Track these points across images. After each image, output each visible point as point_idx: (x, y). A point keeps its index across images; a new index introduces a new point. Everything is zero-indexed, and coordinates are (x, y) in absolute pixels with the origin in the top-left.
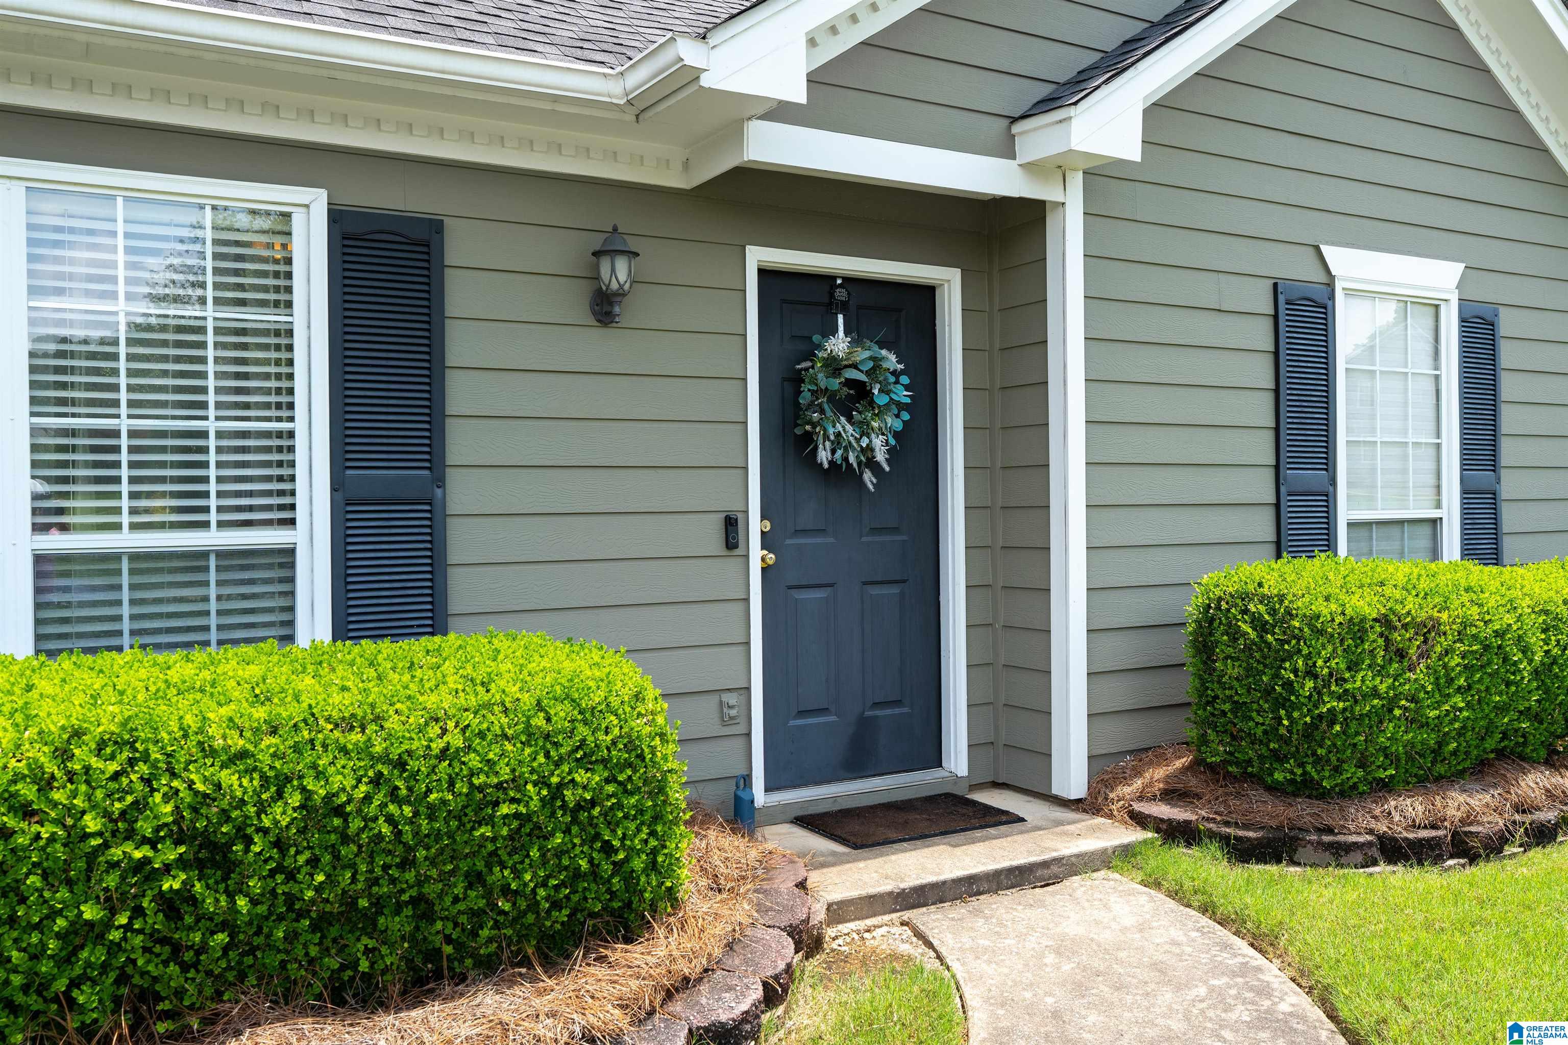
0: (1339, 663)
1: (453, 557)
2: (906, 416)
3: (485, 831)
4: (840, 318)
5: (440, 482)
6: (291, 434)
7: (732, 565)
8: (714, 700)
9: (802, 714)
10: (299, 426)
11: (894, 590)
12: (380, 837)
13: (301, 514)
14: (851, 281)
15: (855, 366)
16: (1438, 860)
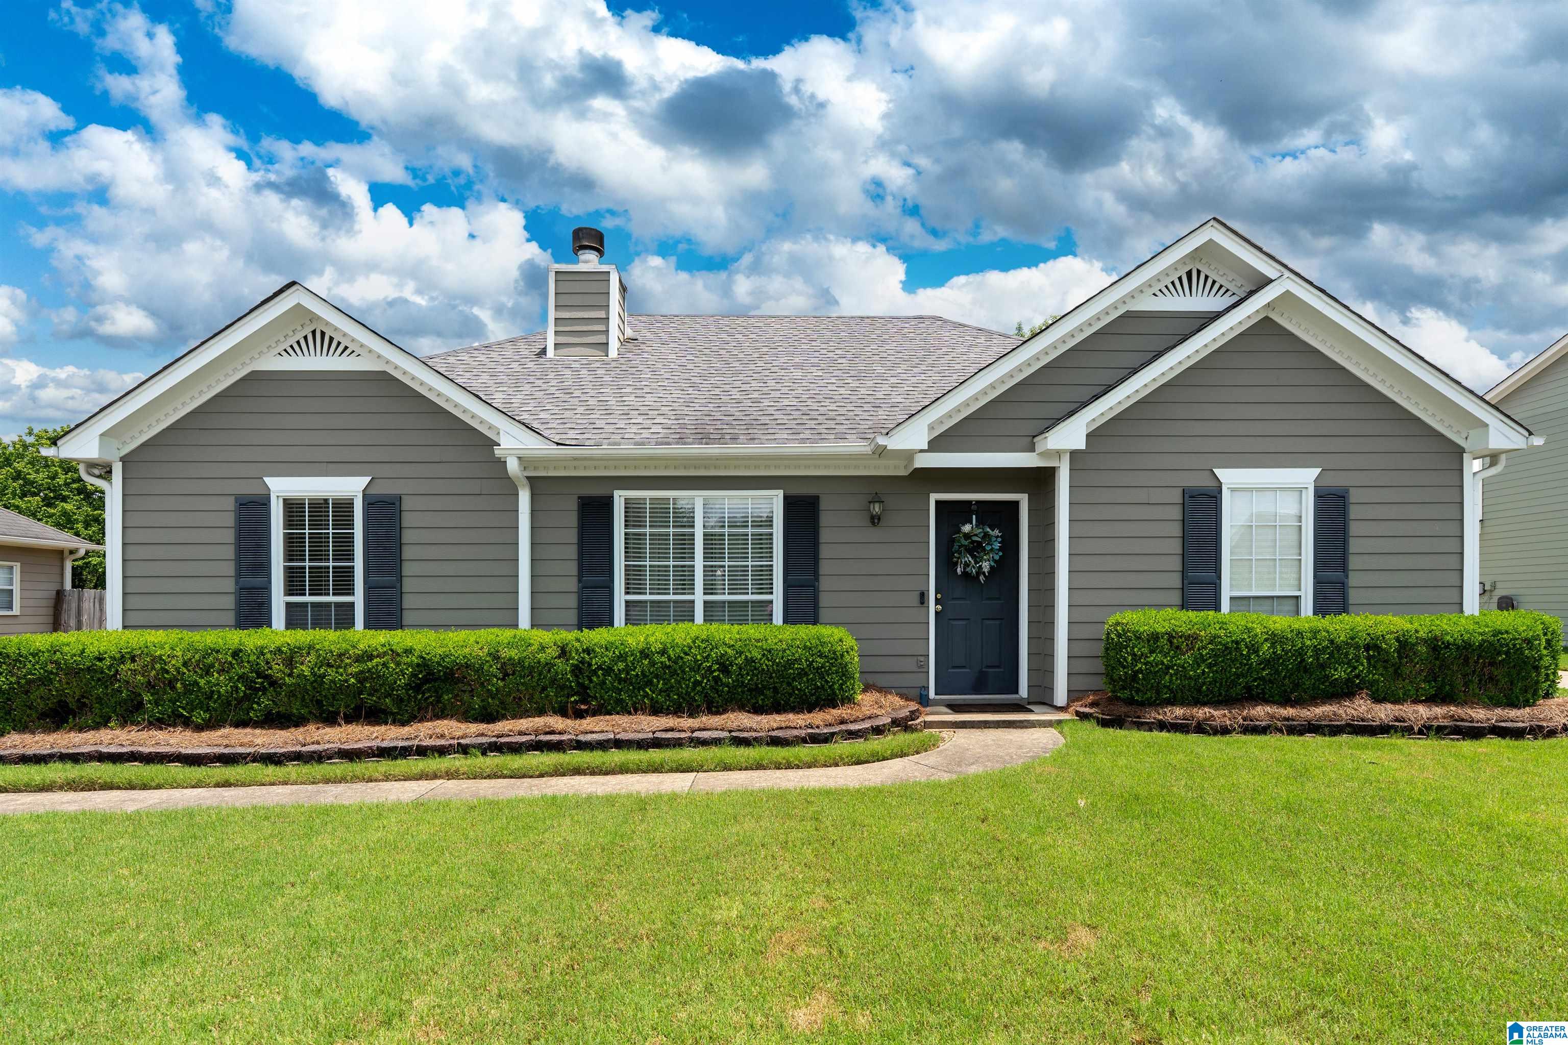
0: (1145, 650)
1: (821, 605)
2: (1001, 554)
3: (791, 671)
4: (974, 517)
5: (817, 580)
6: (771, 566)
7: (924, 610)
8: (915, 658)
9: (954, 667)
10: (774, 563)
11: (998, 622)
12: (763, 669)
13: (774, 590)
14: (978, 502)
15: (976, 535)
16: (1187, 732)
